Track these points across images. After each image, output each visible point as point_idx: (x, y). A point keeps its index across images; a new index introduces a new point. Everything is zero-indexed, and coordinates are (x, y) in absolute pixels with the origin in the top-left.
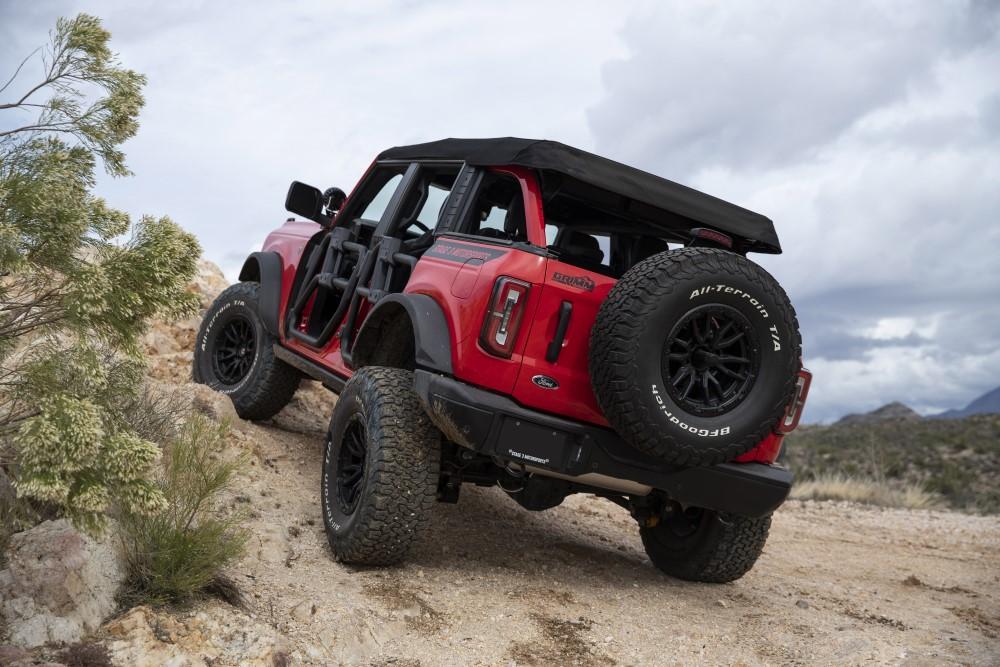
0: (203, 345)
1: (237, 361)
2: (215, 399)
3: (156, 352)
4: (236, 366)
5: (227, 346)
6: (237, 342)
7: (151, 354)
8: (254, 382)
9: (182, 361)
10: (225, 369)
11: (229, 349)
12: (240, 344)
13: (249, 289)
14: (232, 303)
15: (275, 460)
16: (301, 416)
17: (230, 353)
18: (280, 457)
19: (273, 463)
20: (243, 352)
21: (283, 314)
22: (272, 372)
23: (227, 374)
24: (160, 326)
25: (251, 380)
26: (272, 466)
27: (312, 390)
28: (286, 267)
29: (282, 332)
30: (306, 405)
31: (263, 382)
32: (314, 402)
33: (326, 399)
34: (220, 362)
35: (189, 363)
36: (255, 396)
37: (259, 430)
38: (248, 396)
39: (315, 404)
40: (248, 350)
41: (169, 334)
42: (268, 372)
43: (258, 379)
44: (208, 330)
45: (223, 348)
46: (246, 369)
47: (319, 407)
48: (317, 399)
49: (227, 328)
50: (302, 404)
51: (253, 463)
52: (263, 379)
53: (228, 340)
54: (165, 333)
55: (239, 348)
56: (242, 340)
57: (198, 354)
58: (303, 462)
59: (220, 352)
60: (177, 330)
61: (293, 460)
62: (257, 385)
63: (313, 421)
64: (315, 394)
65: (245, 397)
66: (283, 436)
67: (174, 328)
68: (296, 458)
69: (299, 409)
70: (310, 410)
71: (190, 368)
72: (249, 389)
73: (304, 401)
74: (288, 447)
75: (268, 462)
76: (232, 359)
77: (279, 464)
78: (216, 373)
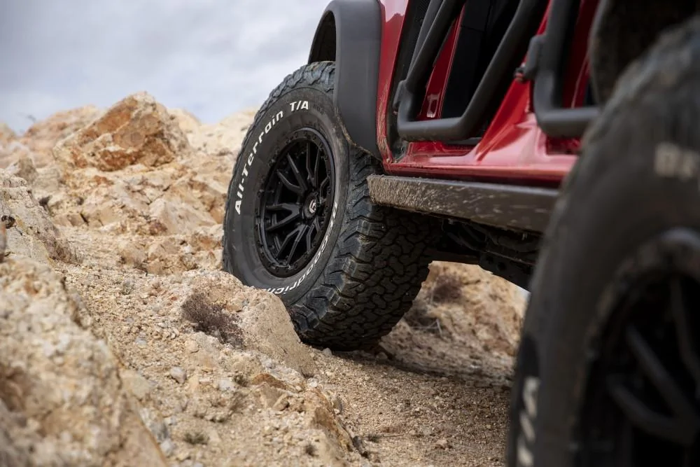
0: (239, 203)
1: (301, 228)
2: (245, 301)
3: (164, 229)
4: (297, 240)
5: (281, 201)
6: (300, 189)
7: (153, 234)
8: (331, 264)
9: (206, 240)
10: (279, 245)
11: (286, 206)
12: (307, 193)
13: (318, 74)
14: (285, 108)
15: (374, 439)
16: (441, 347)
17: (289, 213)
18: (388, 430)
19: (371, 447)
20: (312, 207)
21: (383, 100)
22: (369, 238)
23: (282, 256)
24: (182, 191)
25: (325, 259)
26: (365, 455)
27: (459, 304)
28: (388, 17)
29: (383, 143)
30: (450, 328)
31: (350, 261)
32: (464, 323)
33: (486, 319)
34: (271, 233)
35: (218, 244)
36: (336, 294)
37: (345, 370)
38: (320, 295)
39: (466, 328)
40: (322, 200)
41: (198, 204)
42: (359, 239)
43: (340, 256)
44: (245, 172)
45: (275, 206)
46: (317, 237)
47: (474, 332)
48: (470, 318)
49: (280, 162)
50: (443, 327)
51: (310, 451)
52: (349, 254)
53: (284, 187)
54: (189, 202)
55: (304, 201)
56: (309, 185)
57: (230, 223)
58: (443, 442)
59: (270, 213)
60: (213, 197)
61: (420, 436)
62: (337, 270)
63: (465, 356)
64: (466, 312)
65: (313, 299)
66: (398, 381)
67: (206, 193)
68: (427, 432)
69: (439, 337)
70: (457, 338)
71: (219, 253)
72: (322, 279)
73: (447, 323)
74: (408, 404)
75: (356, 442)
76: (292, 225)
77: (385, 446)
78: (262, 257)
